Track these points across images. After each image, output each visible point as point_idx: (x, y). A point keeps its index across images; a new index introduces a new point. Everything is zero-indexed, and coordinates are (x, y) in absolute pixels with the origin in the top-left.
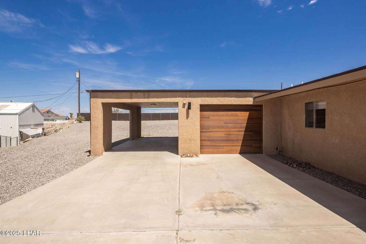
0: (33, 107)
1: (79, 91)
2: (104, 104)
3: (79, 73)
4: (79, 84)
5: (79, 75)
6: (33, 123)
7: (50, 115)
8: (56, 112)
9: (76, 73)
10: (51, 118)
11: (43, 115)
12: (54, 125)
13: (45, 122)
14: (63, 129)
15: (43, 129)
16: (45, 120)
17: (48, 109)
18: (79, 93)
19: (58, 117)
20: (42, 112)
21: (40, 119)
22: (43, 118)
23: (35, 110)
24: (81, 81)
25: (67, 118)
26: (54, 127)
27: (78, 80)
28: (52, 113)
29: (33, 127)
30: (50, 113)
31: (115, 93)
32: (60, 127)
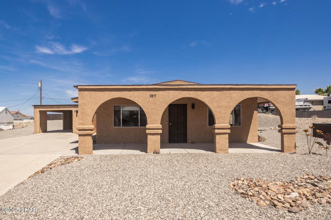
0: (6, 110)
1: (41, 97)
2: (40, 111)
3: (41, 83)
4: (41, 91)
5: (41, 84)
6: (6, 122)
7: (18, 116)
8: (23, 113)
9: (39, 83)
10: (19, 118)
11: (13, 116)
12: (21, 123)
13: (15, 122)
14: (28, 126)
15: (13, 126)
16: (14, 120)
17: (17, 111)
18: (41, 98)
19: (25, 117)
20: (12, 113)
21: (11, 119)
22: (13, 118)
23: (7, 111)
24: (43, 89)
25: (32, 118)
26: (21, 125)
27: (40, 89)
28: (21, 114)
29: (6, 124)
30: (19, 114)
31: (45, 106)
32: (26, 124)
